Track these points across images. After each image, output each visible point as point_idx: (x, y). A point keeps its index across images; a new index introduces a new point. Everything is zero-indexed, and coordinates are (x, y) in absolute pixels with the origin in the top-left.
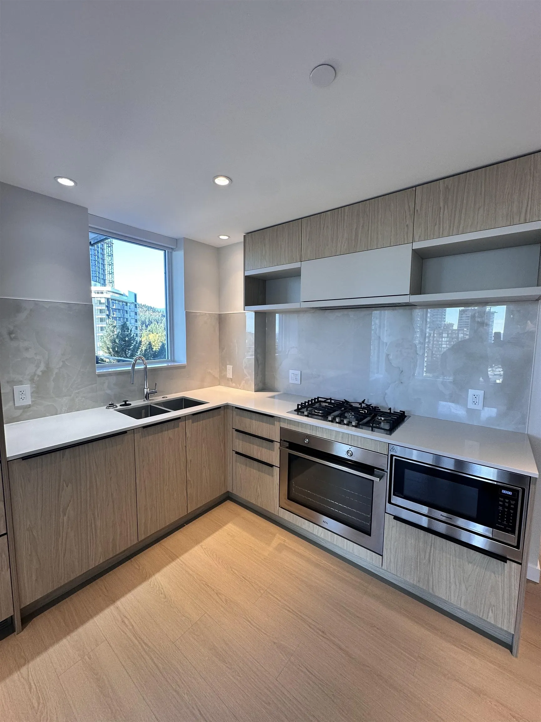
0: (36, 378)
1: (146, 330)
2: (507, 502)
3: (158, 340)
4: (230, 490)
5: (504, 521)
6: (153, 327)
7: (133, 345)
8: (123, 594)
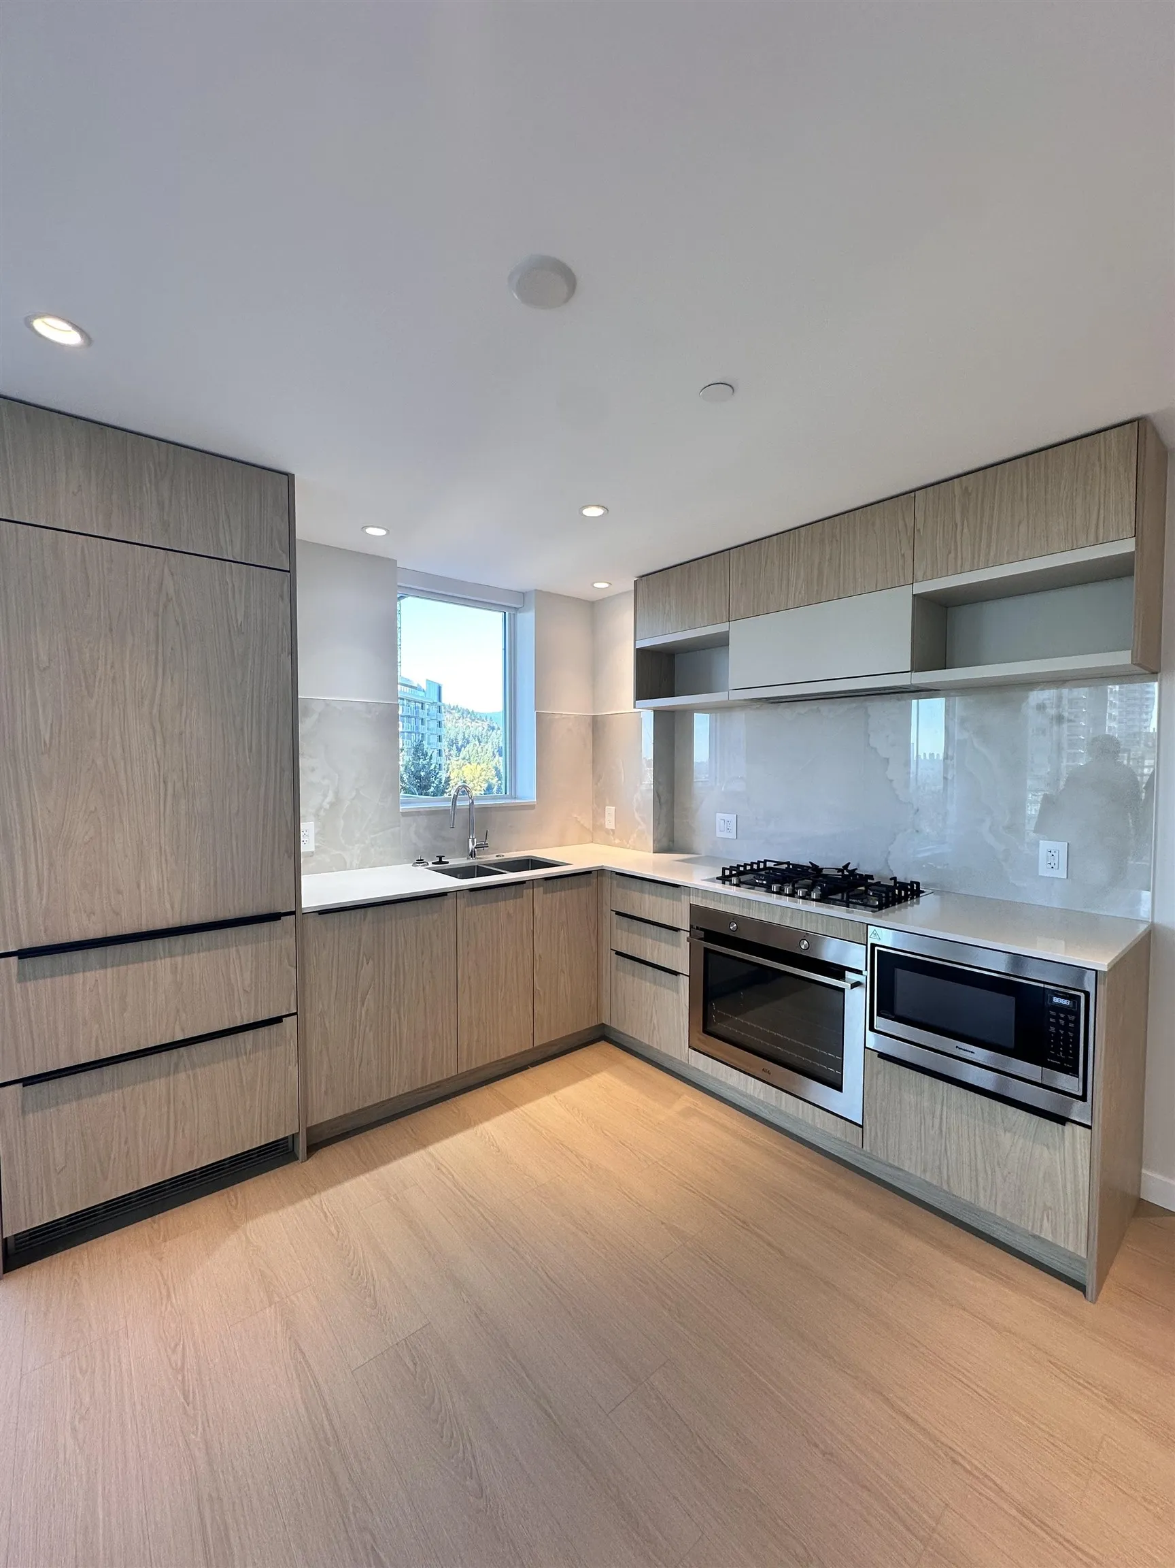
0: (322, 813)
1: (458, 758)
2: (1062, 1019)
3: (480, 778)
4: (606, 1021)
5: (1059, 1051)
6: (470, 751)
7: (435, 785)
8: (438, 1140)
